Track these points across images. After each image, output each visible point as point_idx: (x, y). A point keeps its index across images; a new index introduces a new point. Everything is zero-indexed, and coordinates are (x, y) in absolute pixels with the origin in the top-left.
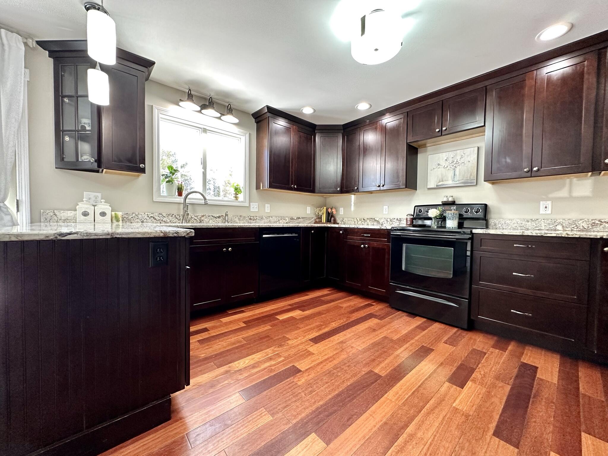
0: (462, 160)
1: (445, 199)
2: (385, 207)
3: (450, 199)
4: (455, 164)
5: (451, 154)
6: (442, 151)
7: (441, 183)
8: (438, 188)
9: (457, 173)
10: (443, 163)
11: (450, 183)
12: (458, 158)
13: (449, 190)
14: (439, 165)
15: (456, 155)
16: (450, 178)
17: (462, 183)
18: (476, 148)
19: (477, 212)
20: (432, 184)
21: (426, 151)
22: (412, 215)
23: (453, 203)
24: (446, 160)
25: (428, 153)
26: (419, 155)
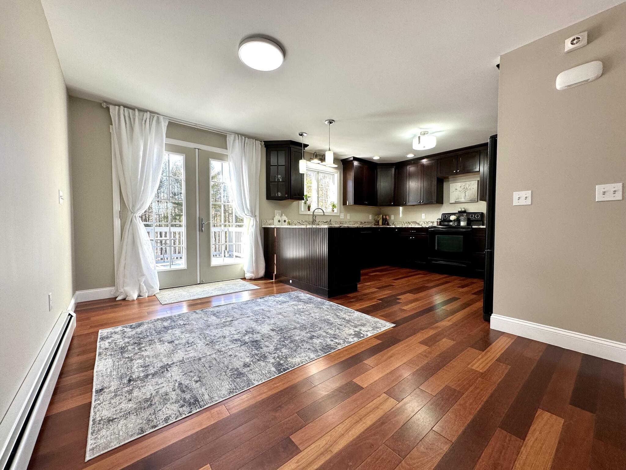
0: (470, 187)
1: (460, 210)
2: (423, 214)
3: (463, 210)
4: (465, 190)
5: (463, 184)
6: (458, 182)
7: (457, 200)
8: (456, 203)
9: (467, 194)
10: (459, 189)
11: (463, 200)
12: (467, 186)
13: (463, 204)
14: (456, 189)
15: (466, 184)
16: (463, 197)
17: (470, 200)
18: (477, 181)
19: (477, 217)
20: (452, 201)
21: (448, 181)
22: (440, 219)
23: (465, 212)
24: (460, 187)
25: (450, 182)
26: (444, 184)
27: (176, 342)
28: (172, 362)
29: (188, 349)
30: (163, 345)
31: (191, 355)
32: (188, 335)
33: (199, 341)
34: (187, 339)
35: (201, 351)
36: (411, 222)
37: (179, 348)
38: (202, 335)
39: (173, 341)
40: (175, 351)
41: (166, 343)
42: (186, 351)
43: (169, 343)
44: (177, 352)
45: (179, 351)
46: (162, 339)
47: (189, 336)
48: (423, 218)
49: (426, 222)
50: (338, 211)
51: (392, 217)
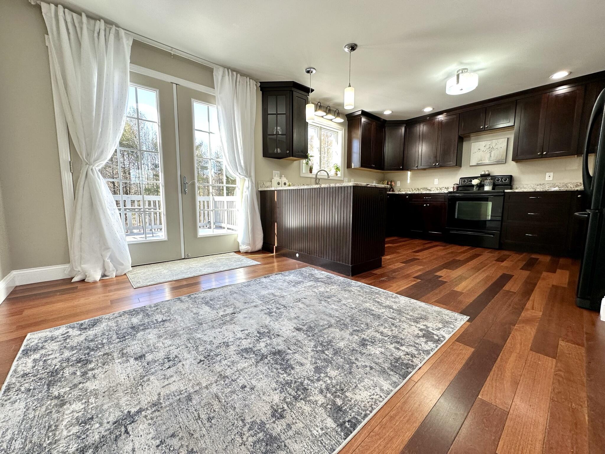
0: (496, 147)
1: (483, 173)
2: (435, 179)
3: (487, 173)
4: (491, 149)
5: (489, 143)
6: (482, 140)
7: (480, 162)
8: (478, 165)
9: (492, 155)
10: (482, 148)
11: (487, 161)
12: (494, 145)
13: (486, 166)
14: (479, 149)
15: (492, 143)
16: (487, 159)
17: (496, 162)
18: (507, 139)
19: (505, 181)
20: (473, 162)
21: (470, 140)
22: (458, 184)
23: (489, 175)
24: (485, 146)
25: (472, 141)
26: (464, 143)
27: (149, 357)
28: (138, 408)
29: (169, 372)
30: (126, 365)
31: (173, 388)
32: (168, 342)
33: (186, 355)
34: (168, 349)
35: (191, 378)
36: (421, 188)
37: (153, 370)
38: (191, 341)
39: (144, 355)
40: (145, 379)
41: (132, 360)
42: (164, 378)
43: (136, 359)
44: (149, 380)
45: (152, 378)
46: (125, 351)
47: (170, 343)
48: (435, 184)
49: (439, 189)
50: (341, 174)
51: (399, 184)
